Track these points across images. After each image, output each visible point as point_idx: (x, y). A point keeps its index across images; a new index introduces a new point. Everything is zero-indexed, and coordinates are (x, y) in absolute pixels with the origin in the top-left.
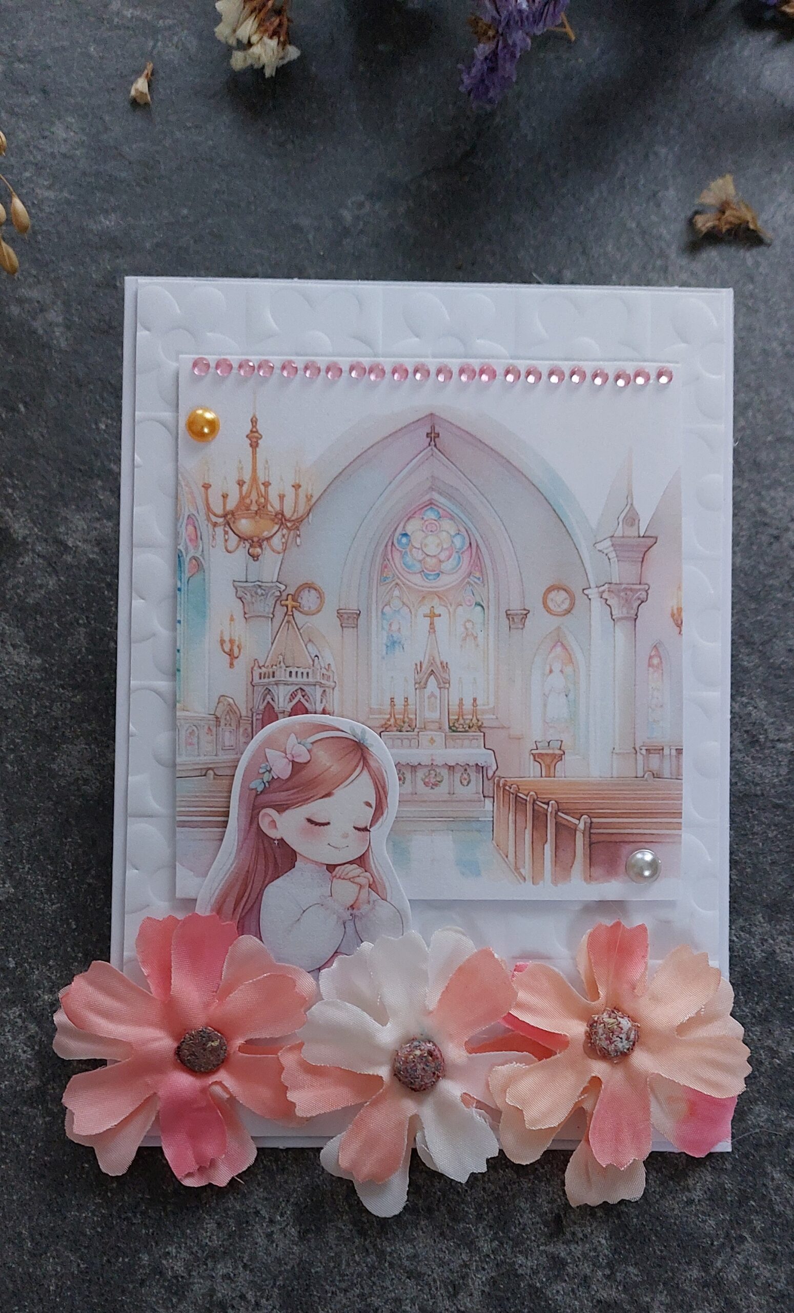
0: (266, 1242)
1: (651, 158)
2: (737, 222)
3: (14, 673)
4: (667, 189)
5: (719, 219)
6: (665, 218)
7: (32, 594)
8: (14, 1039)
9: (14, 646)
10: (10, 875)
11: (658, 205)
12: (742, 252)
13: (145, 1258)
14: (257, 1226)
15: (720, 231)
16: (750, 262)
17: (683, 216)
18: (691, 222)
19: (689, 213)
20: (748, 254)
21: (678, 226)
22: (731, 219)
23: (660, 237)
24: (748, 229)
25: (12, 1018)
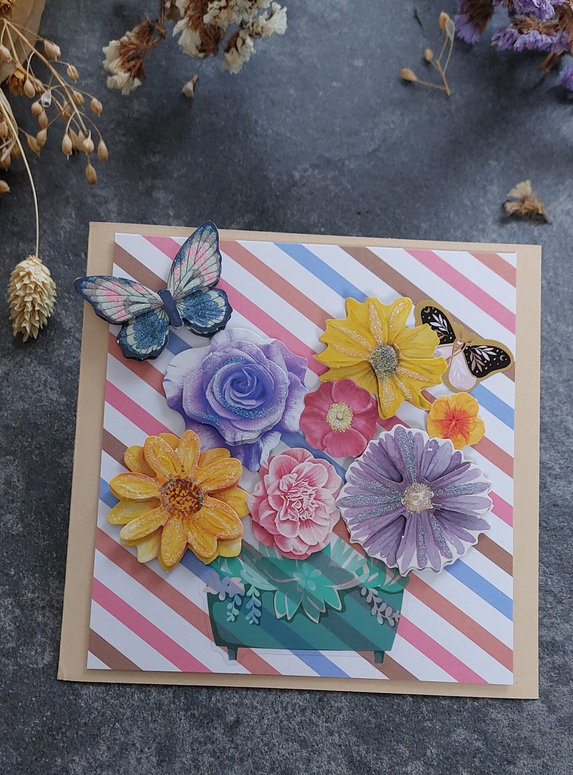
0: (136, 763)
1: (486, 167)
2: (531, 208)
3: (48, 404)
4: (492, 185)
5: (521, 206)
6: (488, 201)
7: (68, 361)
8: (5, 616)
9: (51, 389)
10: (22, 520)
11: (485, 193)
12: (532, 226)
13: (59, 761)
14: (132, 752)
15: (521, 213)
16: (536, 233)
17: (500, 201)
18: (503, 207)
19: (504, 201)
20: (536, 228)
21: (496, 208)
22: (528, 207)
23: (483, 212)
24: (538, 214)
25: (6, 604)
